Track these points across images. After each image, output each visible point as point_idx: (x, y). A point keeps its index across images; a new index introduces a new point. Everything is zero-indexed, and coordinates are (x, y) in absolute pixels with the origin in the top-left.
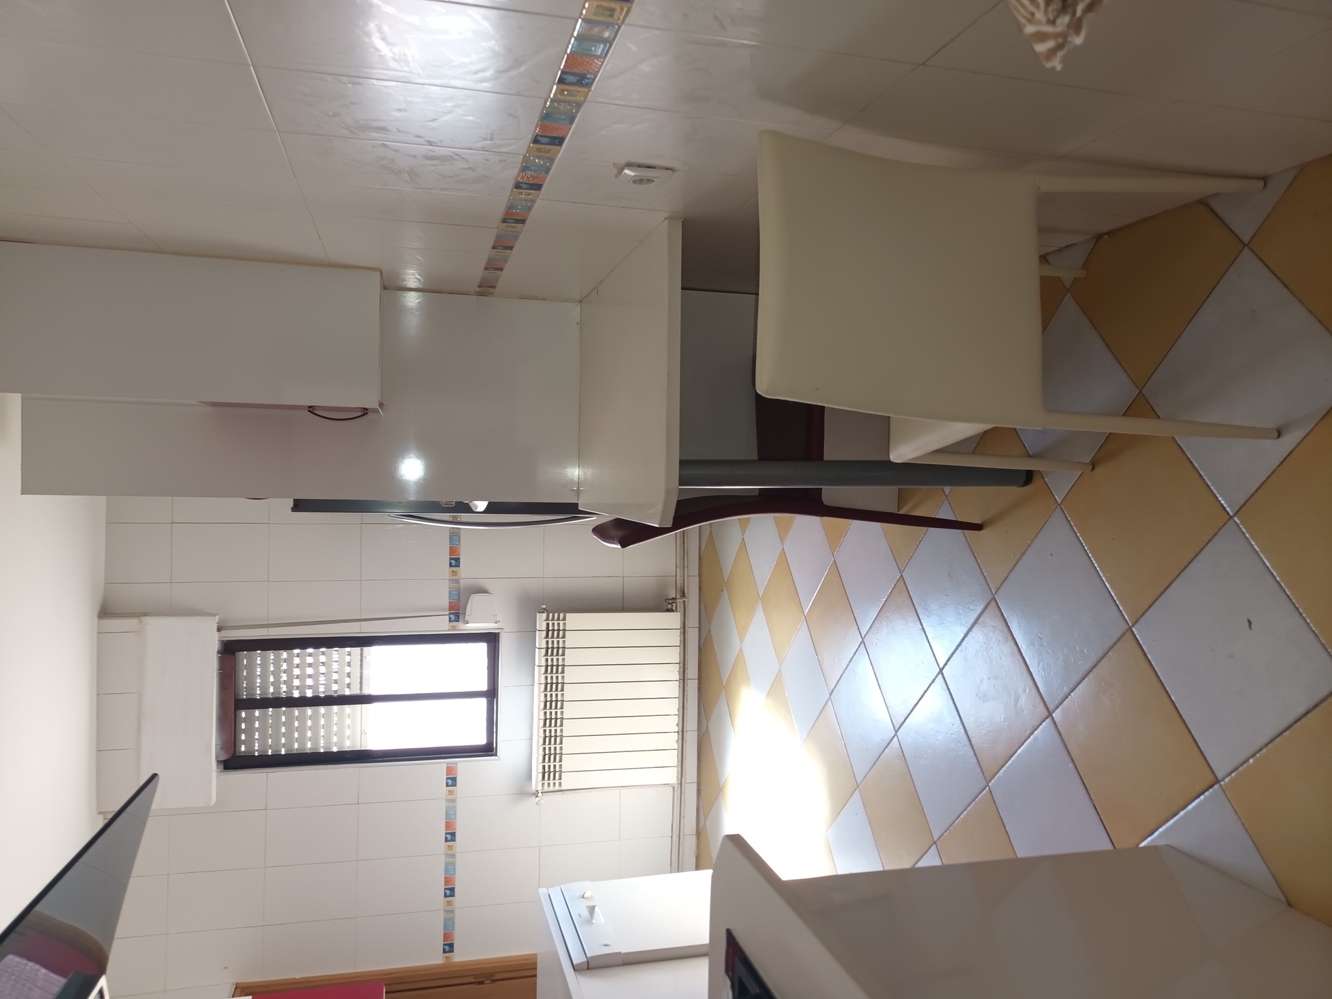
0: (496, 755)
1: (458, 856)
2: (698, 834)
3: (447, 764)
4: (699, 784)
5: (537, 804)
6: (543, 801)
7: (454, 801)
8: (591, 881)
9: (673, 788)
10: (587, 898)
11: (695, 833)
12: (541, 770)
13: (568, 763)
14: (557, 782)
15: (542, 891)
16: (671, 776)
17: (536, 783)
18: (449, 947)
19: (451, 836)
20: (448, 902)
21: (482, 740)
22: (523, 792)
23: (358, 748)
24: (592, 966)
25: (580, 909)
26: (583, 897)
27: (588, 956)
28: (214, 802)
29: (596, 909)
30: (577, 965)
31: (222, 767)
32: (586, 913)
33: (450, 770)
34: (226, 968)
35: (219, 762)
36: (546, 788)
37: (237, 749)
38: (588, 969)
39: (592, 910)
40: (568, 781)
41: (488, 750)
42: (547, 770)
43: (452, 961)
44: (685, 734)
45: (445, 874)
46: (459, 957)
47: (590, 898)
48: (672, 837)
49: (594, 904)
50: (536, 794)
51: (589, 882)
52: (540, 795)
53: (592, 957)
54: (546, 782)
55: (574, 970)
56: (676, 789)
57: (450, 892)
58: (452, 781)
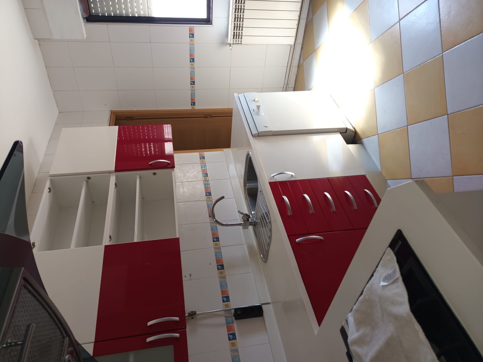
0: (212, 24)
1: (195, 68)
2: (299, 66)
3: (189, 27)
4: (303, 44)
5: (231, 49)
6: (233, 49)
7: (193, 44)
8: (257, 92)
9: (291, 46)
10: (256, 101)
11: (297, 66)
12: (233, 34)
13: (245, 32)
14: (240, 40)
15: (236, 95)
16: (291, 41)
17: (230, 39)
18: (193, 104)
19: (192, 60)
20: (192, 86)
21: (204, 16)
22: (224, 43)
23: (147, 16)
24: (260, 135)
25: (253, 106)
26: (254, 101)
27: (259, 131)
28: (85, 38)
29: (261, 107)
30: (254, 134)
31: (85, 21)
32: (256, 109)
33: (191, 30)
34: (106, 105)
35: (84, 18)
36: (235, 43)
37: (91, 12)
38: (258, 136)
39: (258, 107)
40: (245, 40)
41: (208, 21)
42: (235, 34)
43: (195, 108)
44: (300, 20)
45: (190, 76)
46: (197, 107)
47: (257, 101)
48: (287, 67)
49: (259, 105)
50: (230, 45)
51: (256, 93)
52: (232, 45)
53: (259, 132)
54: (235, 40)
55: (253, 136)
56: (292, 46)
57: (193, 83)
58: (192, 35)
